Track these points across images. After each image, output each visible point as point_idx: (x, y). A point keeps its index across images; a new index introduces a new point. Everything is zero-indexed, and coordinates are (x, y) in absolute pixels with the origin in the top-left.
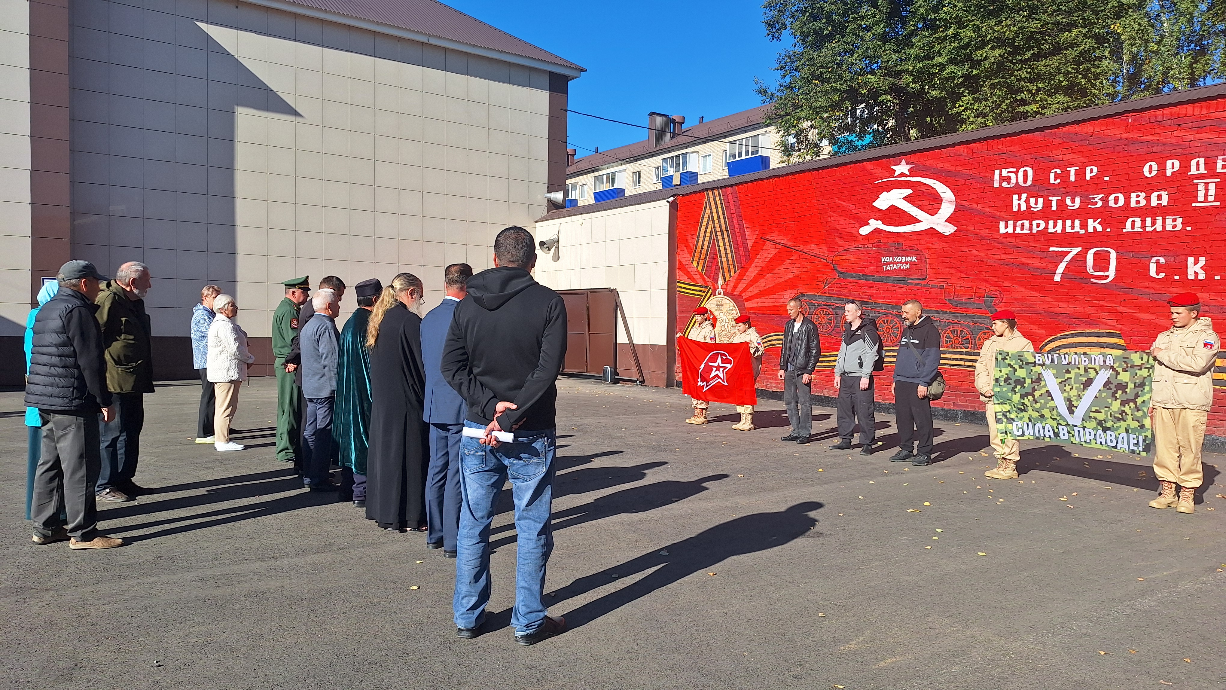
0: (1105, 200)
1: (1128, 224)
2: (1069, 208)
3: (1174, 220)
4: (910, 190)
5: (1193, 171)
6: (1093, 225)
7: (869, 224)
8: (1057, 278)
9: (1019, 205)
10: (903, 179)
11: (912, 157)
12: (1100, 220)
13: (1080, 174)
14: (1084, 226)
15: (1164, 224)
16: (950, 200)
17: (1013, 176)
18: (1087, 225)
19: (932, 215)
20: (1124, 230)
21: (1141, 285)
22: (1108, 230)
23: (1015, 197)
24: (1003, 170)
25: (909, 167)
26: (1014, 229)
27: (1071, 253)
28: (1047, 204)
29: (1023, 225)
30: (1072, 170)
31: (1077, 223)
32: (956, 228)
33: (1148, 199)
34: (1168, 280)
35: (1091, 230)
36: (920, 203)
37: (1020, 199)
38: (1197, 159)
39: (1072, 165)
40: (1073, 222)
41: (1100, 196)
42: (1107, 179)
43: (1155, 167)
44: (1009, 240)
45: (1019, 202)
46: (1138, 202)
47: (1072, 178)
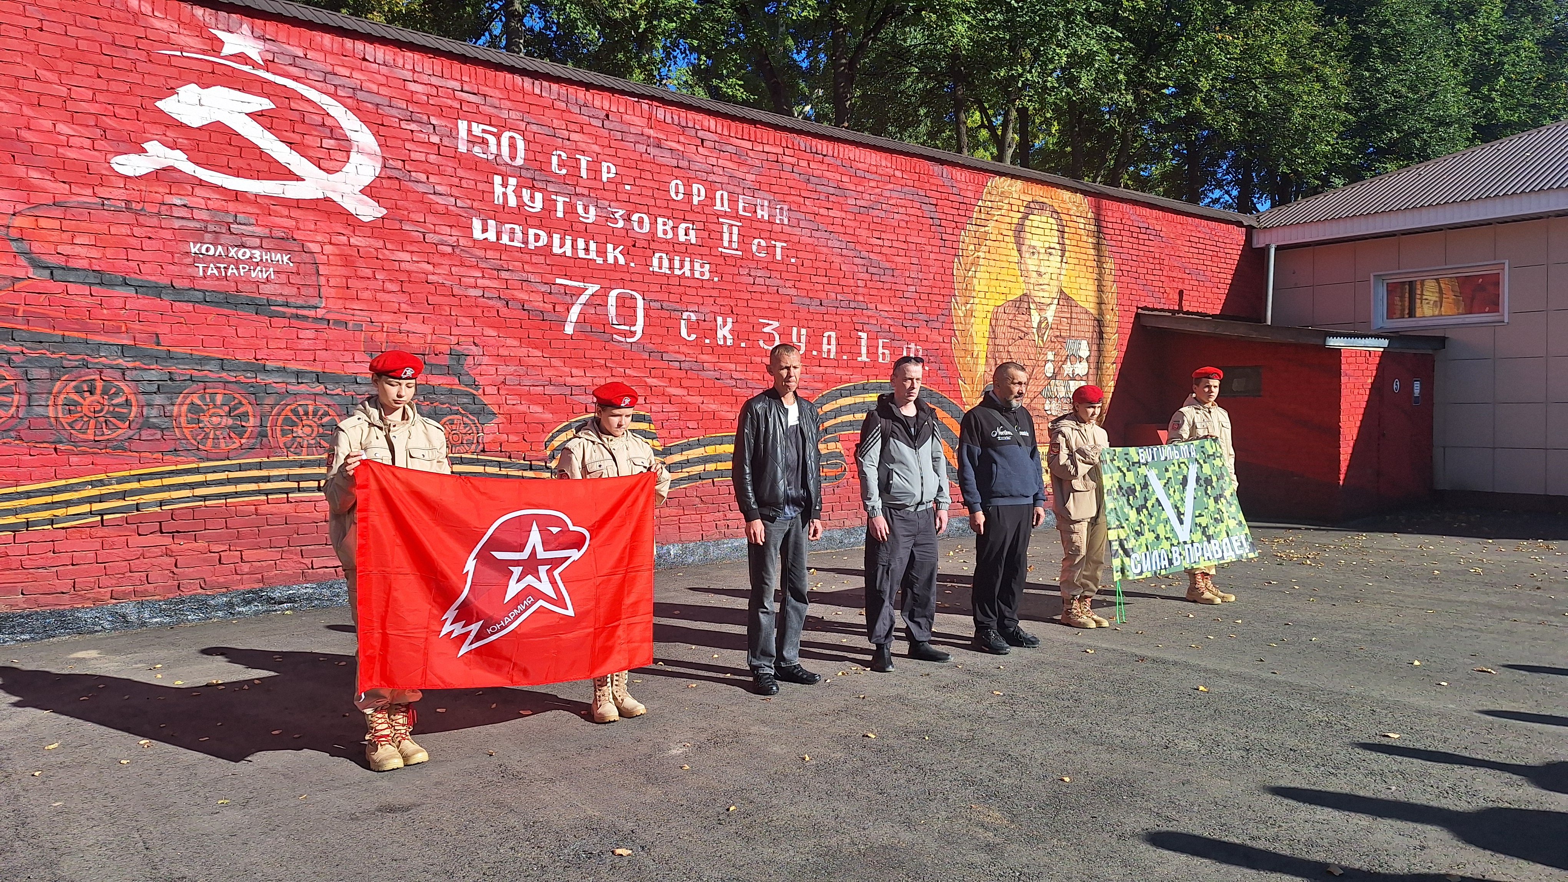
0: (628, 219)
1: (655, 262)
2: (581, 219)
3: (702, 266)
4: (267, 101)
5: (718, 207)
6: (614, 254)
7: (144, 151)
8: (569, 329)
9: (505, 194)
10: (247, 68)
11: (271, 28)
12: (622, 247)
13: (595, 170)
14: (602, 253)
15: (692, 270)
16: (369, 151)
17: (492, 140)
18: (606, 252)
19: (328, 171)
20: (651, 269)
21: (671, 348)
22: (632, 265)
23: (498, 179)
24: (474, 125)
25: (260, 45)
26: (499, 235)
27: (587, 292)
28: (549, 206)
29: (512, 231)
30: (584, 161)
31: (593, 246)
32: (385, 211)
33: (675, 228)
34: (698, 343)
35: (611, 260)
36: (297, 138)
37: (505, 185)
38: (721, 192)
39: (583, 152)
40: (587, 244)
41: (621, 212)
42: (628, 187)
43: (681, 189)
44: (490, 254)
45: (504, 190)
46: (665, 232)
47: (584, 173)
